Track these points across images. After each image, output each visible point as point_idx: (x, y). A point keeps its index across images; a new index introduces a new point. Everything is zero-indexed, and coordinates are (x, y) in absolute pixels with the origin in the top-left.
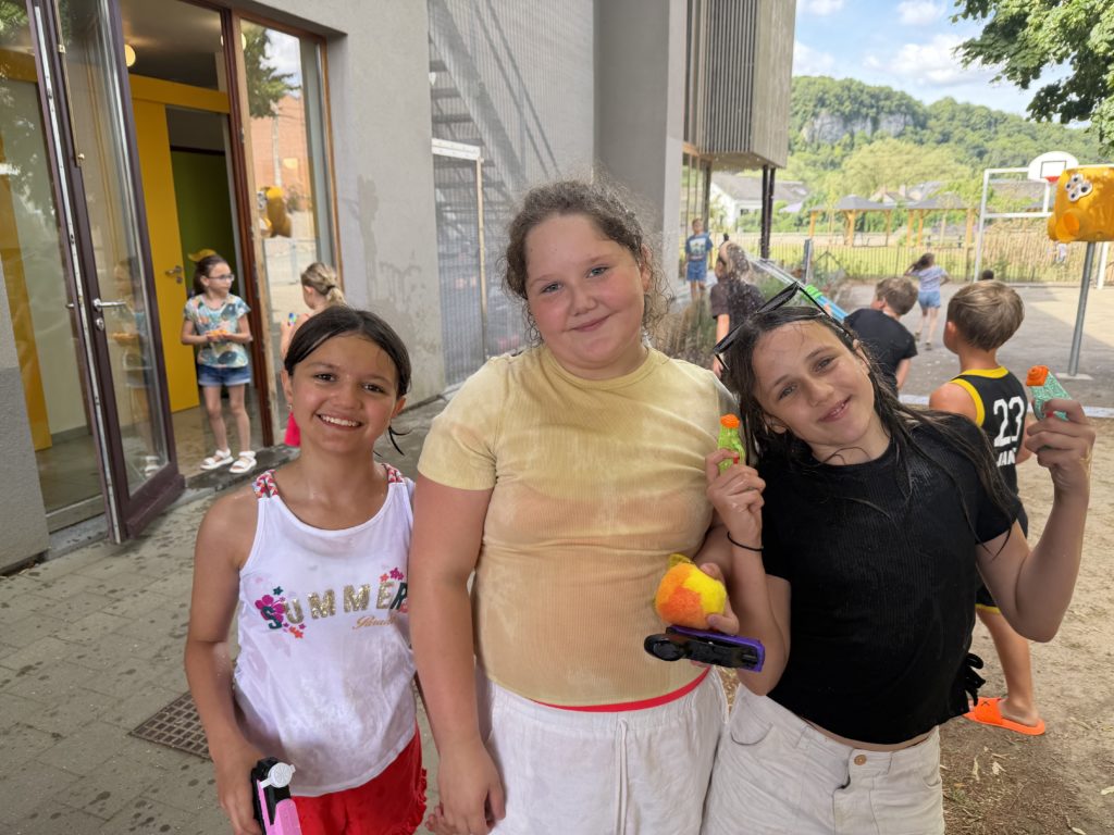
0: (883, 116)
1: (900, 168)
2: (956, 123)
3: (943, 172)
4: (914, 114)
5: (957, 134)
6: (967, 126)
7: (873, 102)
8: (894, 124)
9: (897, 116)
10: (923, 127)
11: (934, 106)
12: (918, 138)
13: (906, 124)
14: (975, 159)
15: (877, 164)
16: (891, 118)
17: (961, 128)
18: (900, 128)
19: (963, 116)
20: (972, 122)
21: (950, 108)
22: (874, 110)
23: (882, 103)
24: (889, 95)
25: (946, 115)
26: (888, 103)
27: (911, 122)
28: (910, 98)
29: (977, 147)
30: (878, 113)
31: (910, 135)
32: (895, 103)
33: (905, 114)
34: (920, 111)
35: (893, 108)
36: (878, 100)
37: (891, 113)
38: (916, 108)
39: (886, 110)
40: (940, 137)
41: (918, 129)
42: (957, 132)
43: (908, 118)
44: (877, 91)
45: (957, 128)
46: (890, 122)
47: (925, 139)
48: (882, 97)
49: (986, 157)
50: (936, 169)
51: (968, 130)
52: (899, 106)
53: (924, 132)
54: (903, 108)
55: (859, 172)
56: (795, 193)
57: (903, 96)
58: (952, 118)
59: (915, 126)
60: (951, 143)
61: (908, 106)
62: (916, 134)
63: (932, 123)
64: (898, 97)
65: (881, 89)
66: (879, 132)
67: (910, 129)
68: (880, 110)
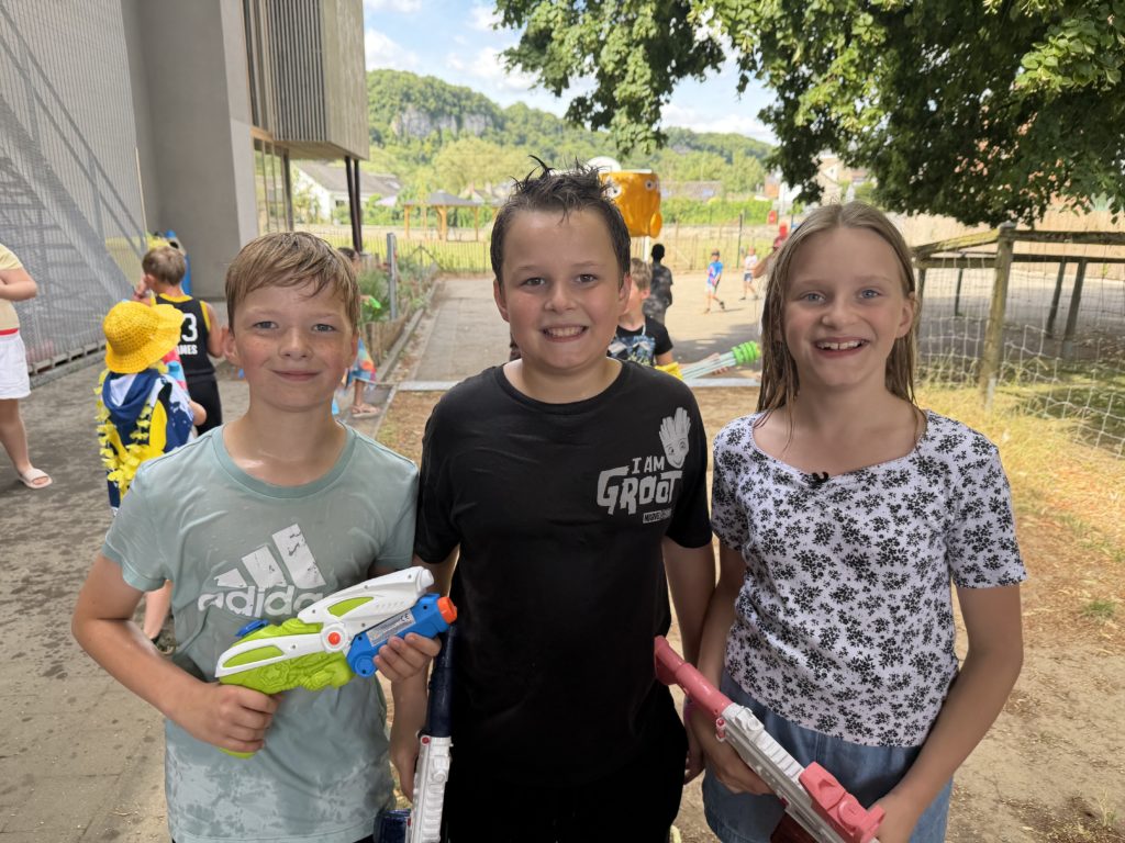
0: (465, 115)
1: (485, 166)
2: (529, 126)
4: (493, 116)
5: (532, 137)
6: (539, 131)
7: (456, 101)
8: (476, 124)
9: (478, 116)
10: (502, 128)
11: (510, 109)
12: (498, 138)
13: (487, 124)
15: (463, 161)
16: (473, 118)
17: (534, 132)
18: (482, 128)
19: (534, 120)
20: (542, 126)
21: (523, 112)
22: (457, 109)
23: (463, 103)
24: (469, 96)
25: (520, 119)
26: (469, 103)
27: (491, 123)
28: (488, 100)
29: (548, 150)
30: (461, 112)
31: (491, 135)
32: (476, 103)
33: (486, 115)
34: (498, 113)
35: (474, 109)
36: (459, 100)
37: (472, 113)
38: (494, 110)
39: (468, 109)
40: (517, 139)
41: (498, 130)
42: (530, 135)
43: (488, 119)
44: (458, 91)
45: (530, 131)
46: (472, 122)
47: (505, 140)
48: (463, 96)
50: (516, 169)
51: (540, 134)
52: (479, 106)
53: (503, 133)
54: (483, 109)
55: (448, 169)
56: (389, 186)
57: (481, 98)
58: (525, 122)
59: (495, 127)
60: (527, 145)
61: (487, 108)
62: (496, 134)
63: (509, 124)
64: (476, 98)
65: (462, 89)
66: (463, 131)
67: (491, 129)
68: (462, 109)
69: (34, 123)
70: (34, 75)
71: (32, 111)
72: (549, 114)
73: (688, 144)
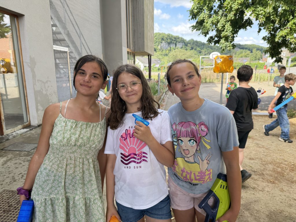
0: (177, 43)
1: (182, 56)
2: (194, 45)
3: (192, 57)
4: (185, 43)
5: (195, 47)
6: (197, 46)
7: (175, 39)
8: (180, 45)
9: (181, 43)
10: (187, 46)
11: (189, 41)
12: (186, 48)
13: (183, 45)
14: (199, 54)
15: (176, 55)
16: (179, 44)
17: (195, 46)
18: (182, 46)
19: (196, 43)
20: (198, 45)
21: (192, 41)
22: (175, 42)
23: (177, 40)
24: (179, 38)
25: (192, 43)
26: (178, 40)
27: (184, 45)
28: (183, 39)
29: (199, 51)
30: (176, 42)
31: (184, 48)
32: (180, 40)
33: (183, 43)
34: (186, 42)
35: (180, 41)
36: (176, 39)
37: (179, 42)
38: (185, 41)
39: (178, 41)
40: (191, 48)
41: (186, 46)
42: (194, 47)
43: (183, 44)
44: (176, 37)
45: (194, 46)
46: (179, 45)
47: (187, 49)
48: (177, 38)
49: (201, 53)
50: (190, 56)
51: (197, 47)
52: (181, 41)
53: (187, 47)
54: (182, 41)
55: (172, 57)
56: (157, 62)
57: (182, 38)
58: (193, 44)
59: (185, 45)
60: (193, 50)
61: (183, 41)
62: (185, 47)
63: (189, 45)
64: (181, 38)
65: (177, 36)
66: (177, 47)
67: (184, 46)
68: (177, 41)
69: (81, 49)
70: (82, 38)
71: (81, 46)
72: (200, 41)
73: (239, 48)
